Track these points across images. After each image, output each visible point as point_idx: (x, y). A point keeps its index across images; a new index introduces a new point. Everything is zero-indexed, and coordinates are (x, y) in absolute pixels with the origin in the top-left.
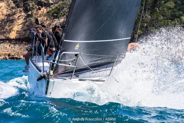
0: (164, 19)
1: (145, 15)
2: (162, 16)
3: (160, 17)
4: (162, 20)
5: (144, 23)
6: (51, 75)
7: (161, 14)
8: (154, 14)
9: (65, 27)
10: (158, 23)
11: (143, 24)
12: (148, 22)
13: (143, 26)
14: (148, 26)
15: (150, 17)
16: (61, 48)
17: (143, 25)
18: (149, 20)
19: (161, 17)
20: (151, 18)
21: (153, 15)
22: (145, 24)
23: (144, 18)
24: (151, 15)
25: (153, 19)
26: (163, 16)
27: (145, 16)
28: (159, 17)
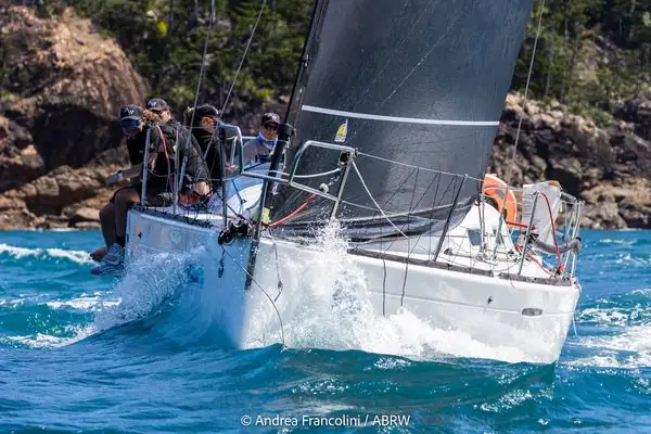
0: (294, 31)
1: (207, 14)
2: (282, 19)
3: (276, 21)
4: (285, 37)
5: (201, 52)
6: (263, 224)
7: (279, 11)
8: (247, 12)
9: (305, 61)
10: (264, 51)
11: (199, 56)
12: (221, 46)
13: (194, 68)
14: (221, 64)
15: (227, 23)
16: (293, 133)
17: (196, 60)
18: (225, 39)
19: (280, 24)
20: (233, 29)
21: (241, 14)
22: (207, 56)
23: (201, 28)
24: (233, 14)
25: (244, 33)
26: (289, 19)
27: (203, 21)
28: (270, 25)
